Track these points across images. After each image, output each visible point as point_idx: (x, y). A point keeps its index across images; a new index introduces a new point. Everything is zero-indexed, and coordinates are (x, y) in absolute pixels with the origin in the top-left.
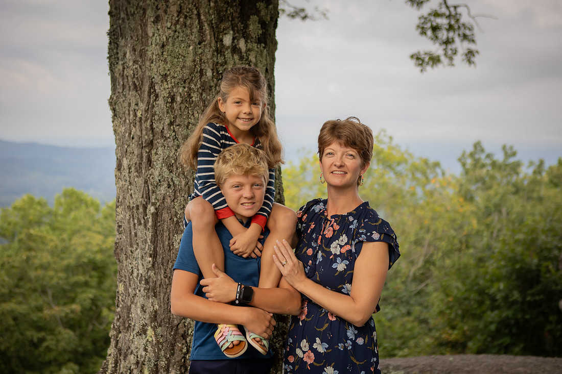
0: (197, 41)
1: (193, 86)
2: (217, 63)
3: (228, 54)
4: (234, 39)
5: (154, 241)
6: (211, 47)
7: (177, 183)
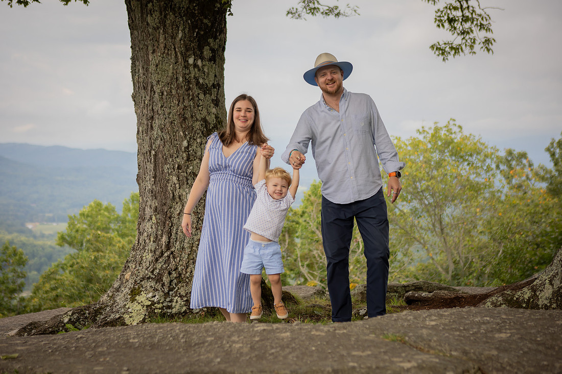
0: (174, 62)
1: (173, 86)
2: (185, 73)
3: (191, 68)
4: (194, 60)
5: (155, 170)
6: (181, 65)
7: (165, 138)
